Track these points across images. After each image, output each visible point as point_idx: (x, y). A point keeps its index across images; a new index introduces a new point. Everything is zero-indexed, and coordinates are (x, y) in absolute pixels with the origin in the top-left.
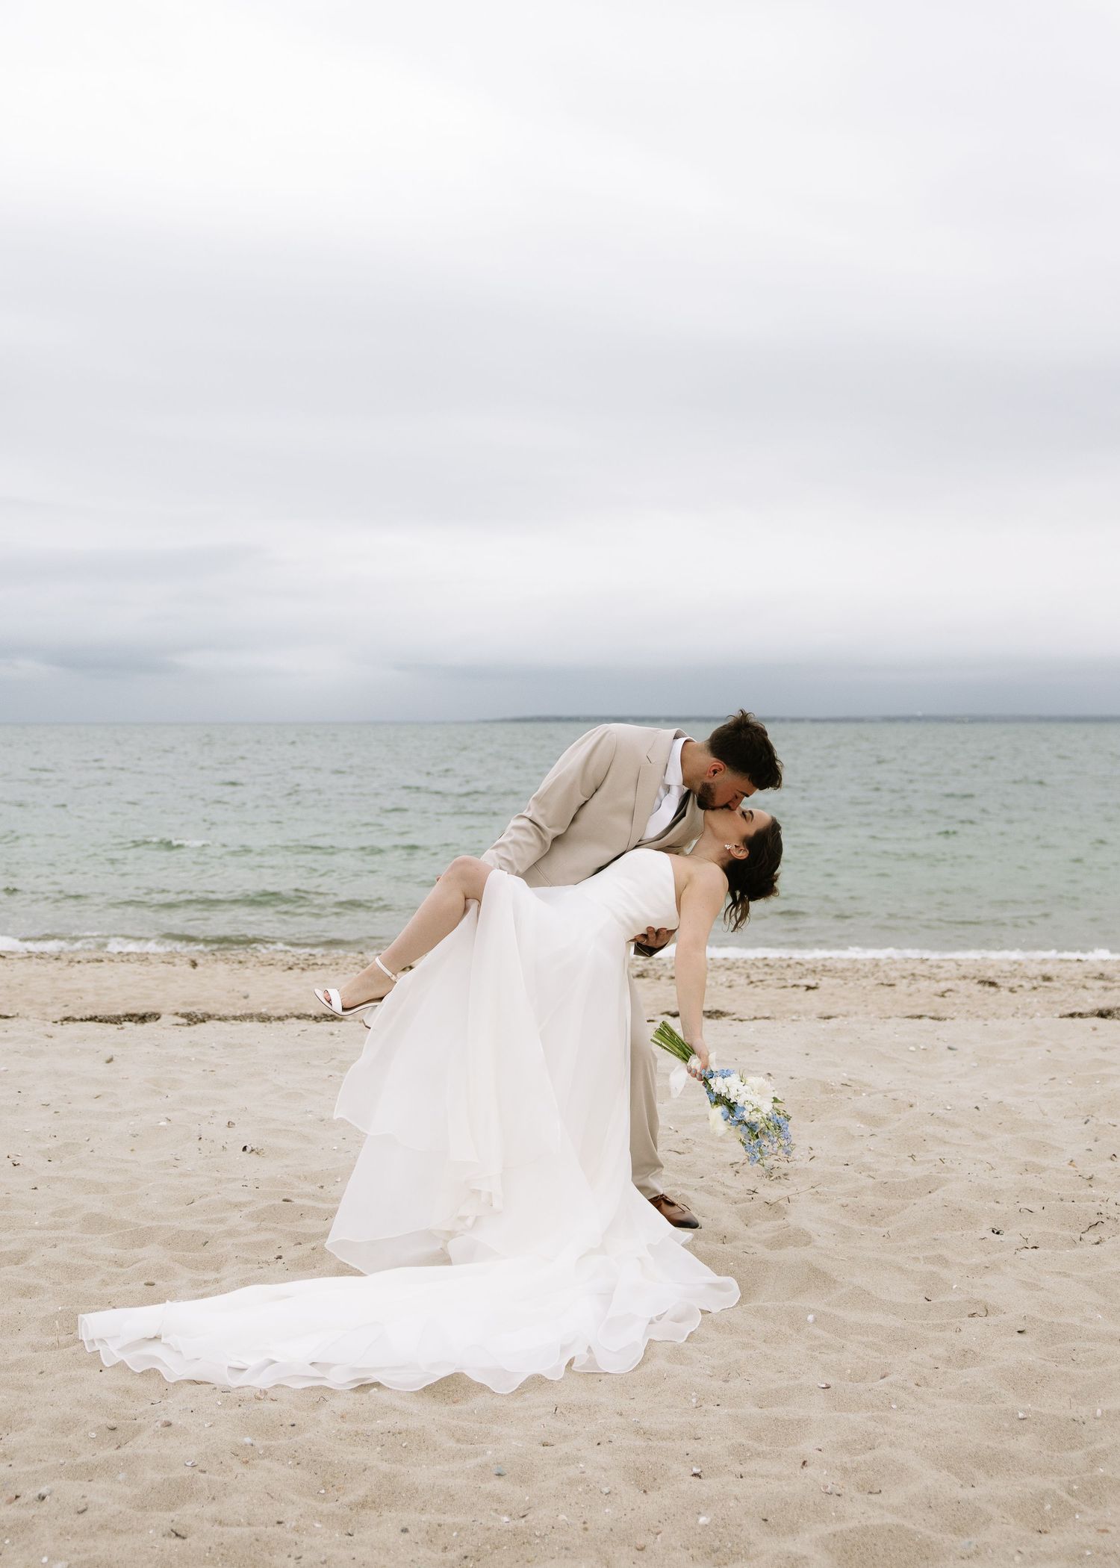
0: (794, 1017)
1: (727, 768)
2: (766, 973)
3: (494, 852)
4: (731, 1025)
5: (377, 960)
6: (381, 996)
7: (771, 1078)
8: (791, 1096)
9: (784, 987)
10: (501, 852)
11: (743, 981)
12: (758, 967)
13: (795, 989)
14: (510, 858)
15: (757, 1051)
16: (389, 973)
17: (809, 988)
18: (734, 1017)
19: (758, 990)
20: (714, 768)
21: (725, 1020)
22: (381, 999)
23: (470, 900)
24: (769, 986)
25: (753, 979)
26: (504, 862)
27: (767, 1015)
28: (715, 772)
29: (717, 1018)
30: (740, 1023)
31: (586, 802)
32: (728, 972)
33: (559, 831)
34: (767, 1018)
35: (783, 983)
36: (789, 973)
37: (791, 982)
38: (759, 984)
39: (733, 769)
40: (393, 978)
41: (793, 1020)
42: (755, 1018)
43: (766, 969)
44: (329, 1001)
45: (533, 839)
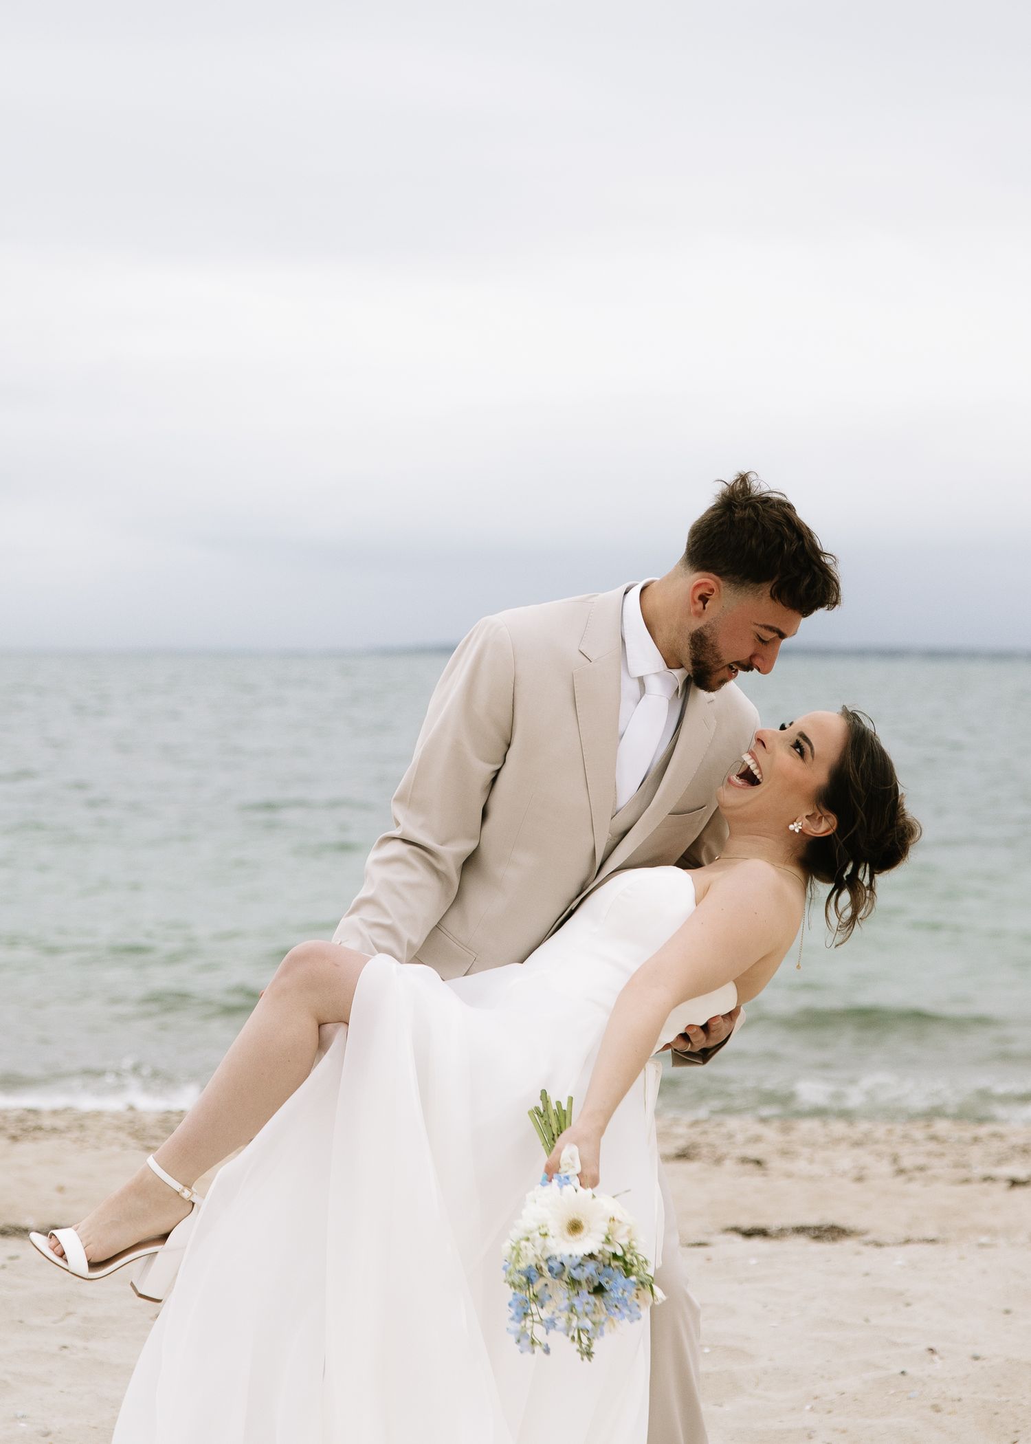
0: (984, 1239)
1: (721, 583)
2: (929, 1154)
3: (355, 918)
4: (858, 1253)
5: (151, 1160)
6: (163, 1231)
7: (936, 1358)
8: (975, 1393)
9: (967, 1181)
10: (368, 914)
11: (885, 1167)
12: (915, 1142)
13: (985, 1185)
14: (387, 921)
15: (908, 1305)
16: (177, 1186)
17: (1014, 1183)
18: (868, 1238)
19: (914, 1187)
20: (699, 592)
21: (847, 1244)
22: (165, 1237)
23: (329, 1027)
24: (935, 1178)
25: (907, 1162)
26: (377, 931)
27: (931, 1234)
28: (704, 599)
29: (834, 1239)
30: (877, 1250)
31: (498, 771)
32: (857, 1152)
33: (467, 847)
34: (932, 1241)
35: (963, 1173)
36: (976, 1152)
37: (979, 1171)
38: (917, 1174)
39: (731, 581)
40: (186, 1194)
41: (982, 1246)
42: (908, 1241)
43: (932, 1146)
44: (62, 1255)
45: (420, 875)
